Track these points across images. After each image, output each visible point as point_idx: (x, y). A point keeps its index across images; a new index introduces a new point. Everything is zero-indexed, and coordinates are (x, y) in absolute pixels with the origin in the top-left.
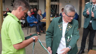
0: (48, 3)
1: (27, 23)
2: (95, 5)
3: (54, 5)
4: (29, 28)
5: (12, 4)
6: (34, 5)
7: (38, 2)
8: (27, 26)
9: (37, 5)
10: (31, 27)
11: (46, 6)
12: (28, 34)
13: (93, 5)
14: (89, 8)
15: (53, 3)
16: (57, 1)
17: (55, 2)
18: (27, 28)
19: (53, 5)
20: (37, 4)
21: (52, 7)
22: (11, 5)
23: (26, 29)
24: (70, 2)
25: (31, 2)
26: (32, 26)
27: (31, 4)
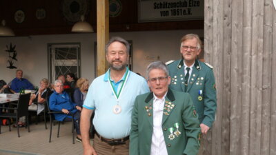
0: (102, 61)
1: (49, 112)
2: (191, 67)
4: (53, 127)
5: (11, 64)
6: (68, 67)
7: (79, 58)
8: (48, 120)
9: (76, 67)
10: (60, 123)
11: (99, 68)
12: (50, 142)
13: (185, 68)
14: (175, 77)
18: (48, 126)
20: (76, 62)
22: (9, 66)
23: (46, 128)
24: (159, 58)
25: (61, 58)
27: (60, 63)
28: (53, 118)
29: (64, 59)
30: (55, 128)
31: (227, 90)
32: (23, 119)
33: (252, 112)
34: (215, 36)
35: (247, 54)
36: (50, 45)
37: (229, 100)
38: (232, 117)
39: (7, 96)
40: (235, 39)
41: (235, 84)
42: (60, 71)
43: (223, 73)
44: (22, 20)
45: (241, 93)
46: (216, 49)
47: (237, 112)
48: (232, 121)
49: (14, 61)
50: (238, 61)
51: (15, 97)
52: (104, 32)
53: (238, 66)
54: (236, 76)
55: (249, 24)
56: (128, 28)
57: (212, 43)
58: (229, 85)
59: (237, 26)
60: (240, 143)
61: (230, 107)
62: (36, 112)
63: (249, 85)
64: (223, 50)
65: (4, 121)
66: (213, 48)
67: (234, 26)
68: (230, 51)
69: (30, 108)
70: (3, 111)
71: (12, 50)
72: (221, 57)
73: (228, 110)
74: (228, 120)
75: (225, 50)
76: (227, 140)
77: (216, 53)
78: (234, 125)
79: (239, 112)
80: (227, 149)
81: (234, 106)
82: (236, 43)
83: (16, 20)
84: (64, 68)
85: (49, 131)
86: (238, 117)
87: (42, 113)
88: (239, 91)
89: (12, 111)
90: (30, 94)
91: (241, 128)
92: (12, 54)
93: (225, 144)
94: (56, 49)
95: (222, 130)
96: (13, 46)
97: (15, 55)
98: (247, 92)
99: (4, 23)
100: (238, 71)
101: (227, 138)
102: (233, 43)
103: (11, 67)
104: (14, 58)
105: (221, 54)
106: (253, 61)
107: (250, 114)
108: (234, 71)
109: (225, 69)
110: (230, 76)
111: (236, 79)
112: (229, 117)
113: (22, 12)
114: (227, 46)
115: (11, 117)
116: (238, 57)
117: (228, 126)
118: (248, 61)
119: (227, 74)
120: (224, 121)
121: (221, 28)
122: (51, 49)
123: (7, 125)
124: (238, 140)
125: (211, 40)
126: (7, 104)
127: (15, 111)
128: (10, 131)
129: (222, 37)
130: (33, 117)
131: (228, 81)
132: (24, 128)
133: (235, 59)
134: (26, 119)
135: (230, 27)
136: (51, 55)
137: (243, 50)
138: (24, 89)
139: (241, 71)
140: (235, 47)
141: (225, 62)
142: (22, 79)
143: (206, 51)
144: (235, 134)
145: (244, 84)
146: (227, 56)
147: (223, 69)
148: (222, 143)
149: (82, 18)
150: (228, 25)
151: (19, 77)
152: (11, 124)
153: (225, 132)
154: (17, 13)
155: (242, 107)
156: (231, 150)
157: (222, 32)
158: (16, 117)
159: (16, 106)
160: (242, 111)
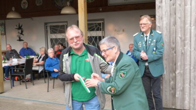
3: (96, 37)
4: (50, 81)
5: (20, 38)
6: (59, 39)
8: (46, 76)
9: (65, 39)
10: (54, 78)
12: (48, 91)
15: (94, 34)
16: (101, 30)
17: (98, 32)
18: (47, 80)
19: (93, 37)
21: (92, 40)
22: (18, 39)
23: (45, 82)
24: (123, 30)
26: (56, 76)
27: (54, 36)
28: (50, 75)
29: (56, 33)
30: (51, 82)
31: (173, 52)
32: (28, 76)
33: (192, 68)
34: (164, 13)
35: (188, 26)
36: (46, 24)
37: (174, 59)
38: (177, 72)
39: (18, 60)
40: (178, 15)
41: (179, 48)
42: (54, 42)
43: (170, 40)
44: (26, 6)
45: (183, 54)
46: (165, 23)
47: (181, 68)
48: (177, 75)
49: (21, 36)
50: (181, 31)
51: (23, 61)
52: (83, 13)
53: (181, 35)
54: (180, 42)
55: (189, 3)
56: (101, 10)
57: (162, 18)
58: (174, 49)
59: (180, 5)
60: (183, 90)
61: (175, 64)
62: (38, 71)
63: (189, 49)
64: (170, 23)
65: (16, 78)
66: (162, 21)
67: (177, 5)
68: (175, 24)
69: (33, 68)
70: (15, 71)
71: (20, 28)
72: (168, 29)
73: (174, 66)
74: (174, 74)
75: (171, 23)
76: (174, 88)
77: (165, 25)
78: (179, 78)
79: (183, 68)
80: (174, 95)
81: (179, 64)
82: (180, 18)
83: (22, 6)
84: (56, 40)
85: (47, 84)
86: (182, 72)
87: (42, 72)
88: (182, 53)
89: (21, 71)
90: (33, 58)
91: (184, 80)
92: (20, 31)
93: (172, 91)
94: (51, 26)
95: (170, 82)
96: (20, 26)
97: (22, 32)
98: (188, 53)
99: (13, 9)
100: (181, 38)
101: (174, 87)
102: (177, 18)
103: (20, 40)
104: (22, 34)
105: (168, 26)
106: (192, 31)
107: (190, 70)
108: (178, 39)
109: (172, 37)
110: (175, 42)
111: (180, 44)
112: (175, 72)
113: (26, 1)
114: (172, 20)
115: (21, 75)
116: (181, 28)
117: (175, 79)
118: (189, 31)
119: (173, 40)
120: (171, 75)
121: (169, 7)
122: (47, 26)
123: (18, 80)
124: (181, 88)
125: (160, 16)
126: (18, 66)
127: (24, 71)
128: (20, 84)
129: (169, 14)
130: (36, 75)
131: (174, 46)
132: (30, 82)
133: (179, 30)
134: (31, 76)
135: (174, 6)
136: (47, 31)
137: (185, 23)
138: (29, 55)
139: (183, 38)
140: (178, 21)
141: (171, 32)
142: (28, 48)
143: (158, 24)
144: (180, 84)
145: (185, 48)
146: (173, 28)
147: (170, 37)
148: (170, 90)
149: (68, 3)
150: (173, 5)
151: (25, 47)
152: (21, 80)
153: (172, 83)
154: (22, 2)
155: (184, 64)
156: (176, 96)
157: (169, 10)
158: (24, 75)
159: (23, 67)
160: (184, 67)
